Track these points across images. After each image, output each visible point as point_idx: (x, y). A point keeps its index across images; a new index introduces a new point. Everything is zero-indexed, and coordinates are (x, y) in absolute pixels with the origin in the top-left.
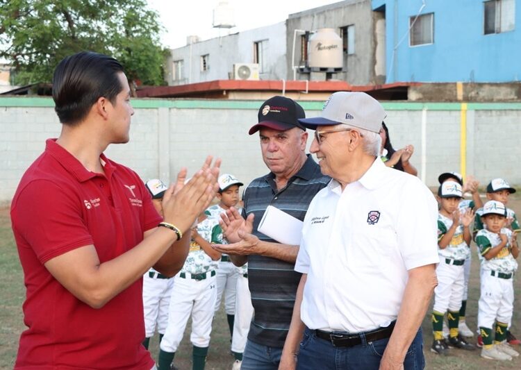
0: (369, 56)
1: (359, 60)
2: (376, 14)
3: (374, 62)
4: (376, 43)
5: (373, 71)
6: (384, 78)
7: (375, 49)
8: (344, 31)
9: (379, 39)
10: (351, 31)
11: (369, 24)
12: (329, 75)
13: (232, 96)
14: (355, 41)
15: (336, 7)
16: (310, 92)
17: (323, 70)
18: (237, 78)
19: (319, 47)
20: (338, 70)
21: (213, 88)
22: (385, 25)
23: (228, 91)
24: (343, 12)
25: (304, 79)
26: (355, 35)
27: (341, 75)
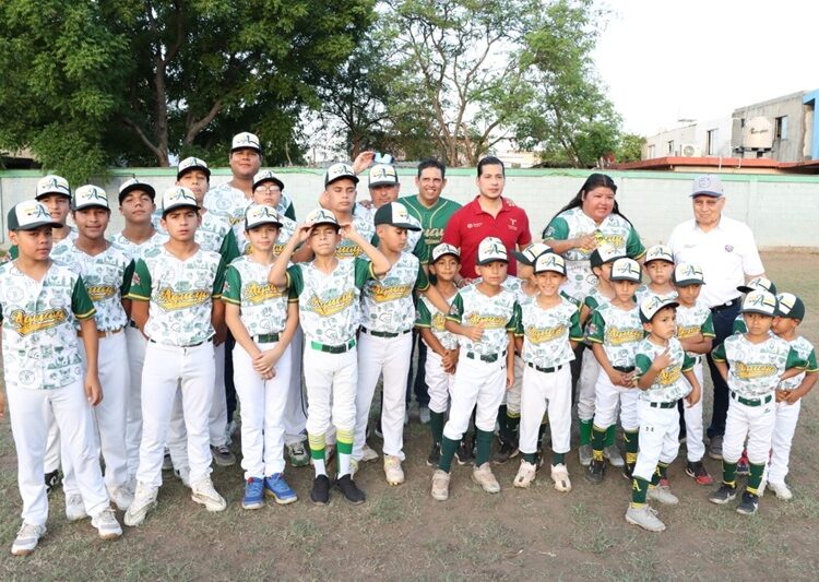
0: (798, 140)
1: (790, 144)
2: (806, 107)
3: (802, 145)
4: (805, 130)
5: (801, 152)
6: (810, 158)
7: (804, 135)
8: (779, 120)
9: (808, 126)
10: (784, 121)
11: (800, 115)
12: (760, 154)
13: (677, 169)
14: (788, 129)
15: (773, 103)
16: (742, 167)
17: (754, 149)
18: (683, 155)
19: (752, 131)
20: (767, 150)
21: (662, 163)
22: (813, 115)
23: (674, 166)
24: (778, 106)
25: (739, 157)
26: (788, 123)
27: (769, 153)
